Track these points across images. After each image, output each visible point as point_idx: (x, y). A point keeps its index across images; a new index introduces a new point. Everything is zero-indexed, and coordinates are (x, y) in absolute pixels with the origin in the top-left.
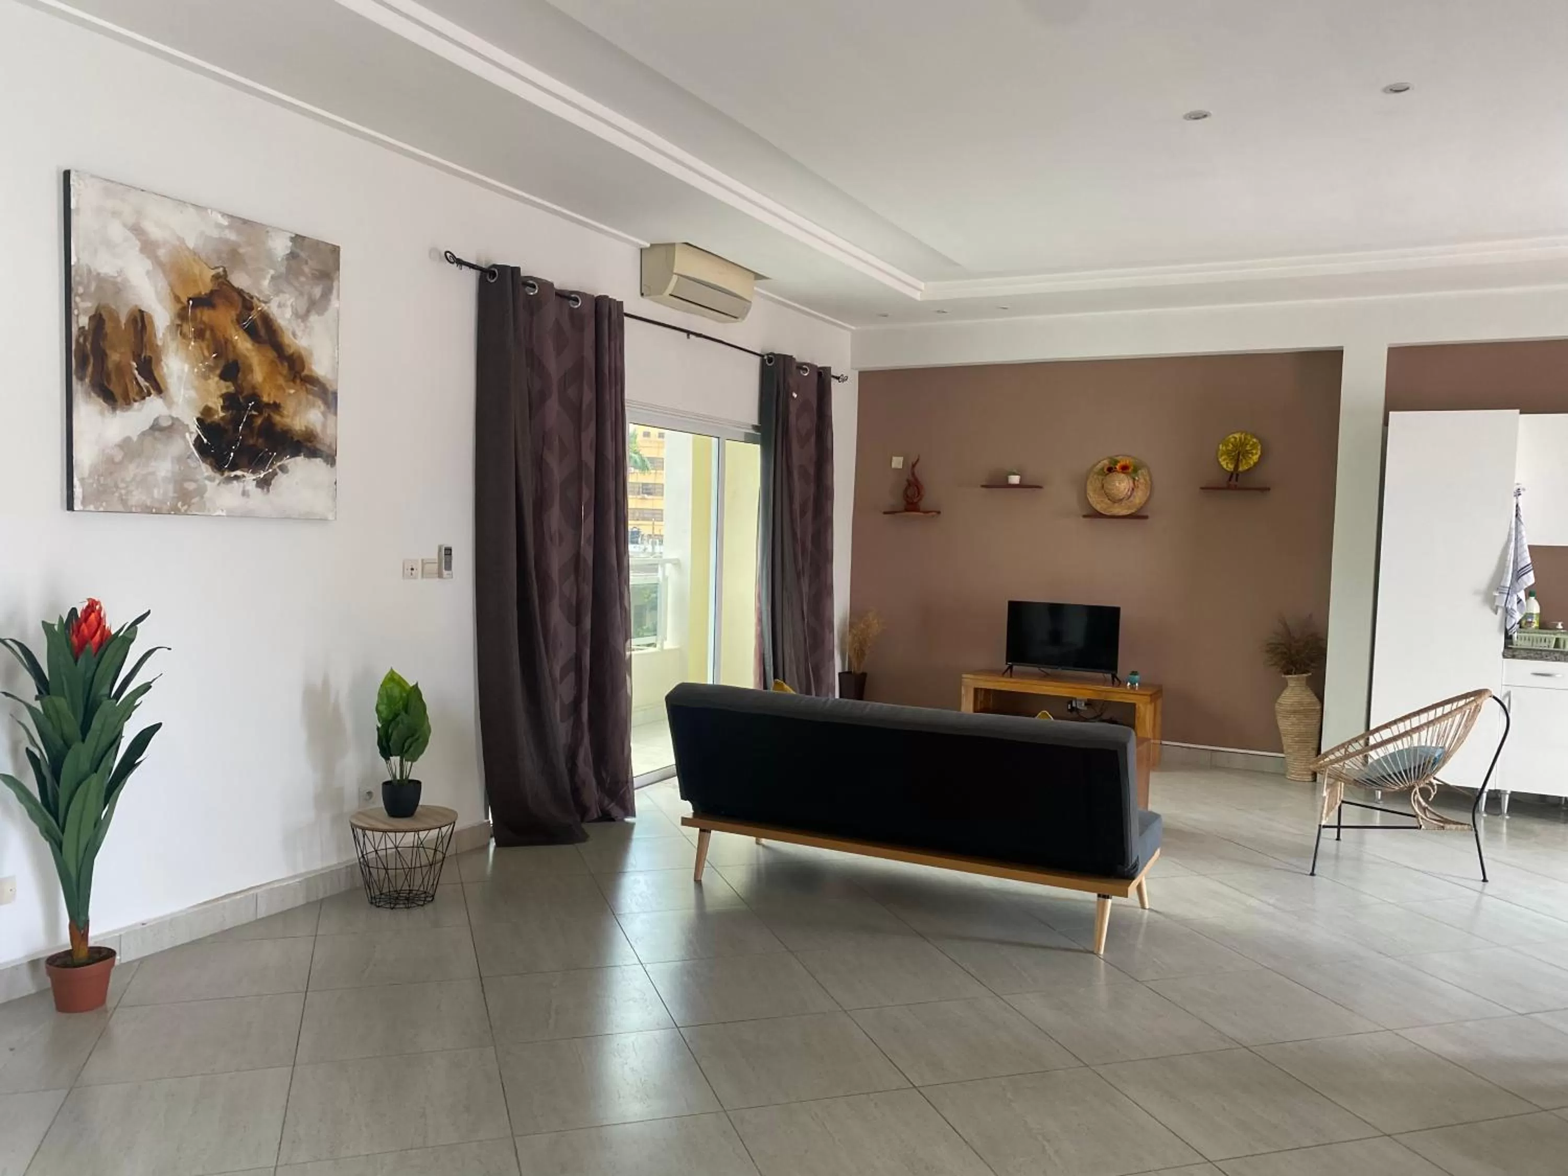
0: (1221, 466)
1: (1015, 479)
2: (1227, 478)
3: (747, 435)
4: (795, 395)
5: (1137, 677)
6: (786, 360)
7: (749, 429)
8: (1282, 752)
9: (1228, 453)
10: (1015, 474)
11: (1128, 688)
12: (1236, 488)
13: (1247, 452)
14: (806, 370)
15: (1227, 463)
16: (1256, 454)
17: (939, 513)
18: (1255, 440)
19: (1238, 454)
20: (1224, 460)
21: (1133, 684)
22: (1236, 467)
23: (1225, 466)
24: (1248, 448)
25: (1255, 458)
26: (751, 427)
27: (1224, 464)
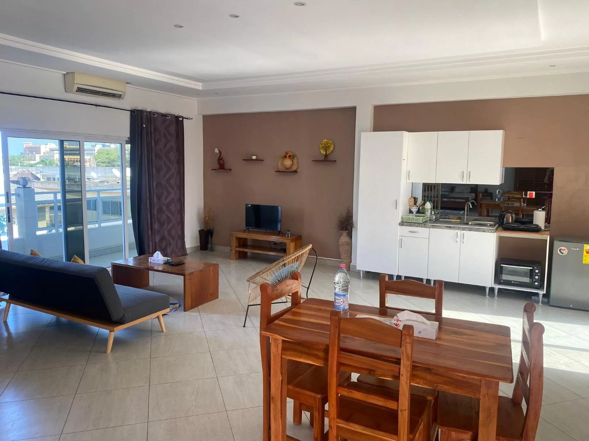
0: (321, 153)
1: (254, 157)
2: (324, 157)
3: (126, 141)
4: (144, 126)
5: (289, 232)
6: (141, 112)
7: (126, 139)
8: (340, 259)
9: (323, 147)
10: (254, 155)
11: (287, 236)
12: (327, 161)
13: (329, 146)
14: (169, 116)
15: (323, 152)
16: (332, 147)
17: (231, 170)
18: (331, 142)
19: (326, 148)
20: (322, 151)
21: (288, 235)
22: (326, 153)
23: (323, 153)
24: (329, 145)
25: (332, 149)
26: (127, 138)
27: (322, 152)
